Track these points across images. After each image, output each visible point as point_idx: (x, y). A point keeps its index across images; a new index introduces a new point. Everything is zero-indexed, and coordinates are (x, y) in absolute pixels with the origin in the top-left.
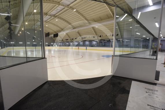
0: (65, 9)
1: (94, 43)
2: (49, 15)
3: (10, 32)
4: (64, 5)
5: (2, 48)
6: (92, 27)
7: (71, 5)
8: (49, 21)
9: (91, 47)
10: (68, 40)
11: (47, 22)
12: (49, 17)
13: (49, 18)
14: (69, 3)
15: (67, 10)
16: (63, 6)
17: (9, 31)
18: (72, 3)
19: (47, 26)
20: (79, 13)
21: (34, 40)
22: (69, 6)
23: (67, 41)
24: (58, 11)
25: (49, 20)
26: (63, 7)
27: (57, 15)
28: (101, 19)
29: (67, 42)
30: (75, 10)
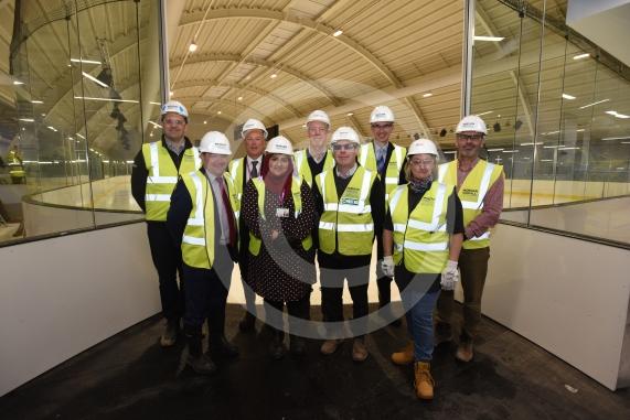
0: (302, 35)
2: (246, 62)
3: (119, 127)
4: (300, 15)
6: (408, 98)
7: (325, 17)
8: (250, 81)
11: (240, 87)
12: (249, 66)
13: (247, 71)
14: (317, 9)
15: (312, 35)
16: (297, 20)
17: (116, 123)
18: (330, 6)
19: (240, 98)
20: (357, 43)
22: (319, 20)
24: (280, 41)
25: (248, 78)
26: (295, 26)
27: (275, 56)
28: (446, 62)
30: (338, 33)
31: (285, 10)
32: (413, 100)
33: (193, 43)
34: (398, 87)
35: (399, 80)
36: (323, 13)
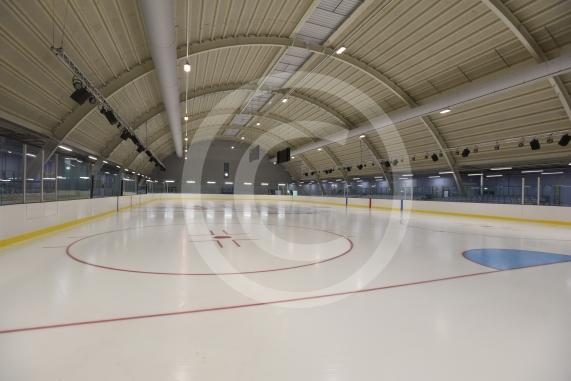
0: (313, 59)
1: (439, 183)
2: (262, 89)
4: (307, 40)
5: (92, 197)
6: (424, 118)
7: (332, 40)
9: (423, 199)
11: (260, 115)
14: (323, 32)
15: (320, 59)
16: (304, 45)
18: (336, 29)
19: (258, 124)
20: (367, 65)
21: (226, 175)
22: (326, 44)
23: (329, 175)
26: (305, 52)
28: (467, 76)
30: (341, 51)
31: (292, 36)
32: (429, 119)
33: (187, 63)
34: (412, 107)
35: (414, 100)
36: (329, 36)
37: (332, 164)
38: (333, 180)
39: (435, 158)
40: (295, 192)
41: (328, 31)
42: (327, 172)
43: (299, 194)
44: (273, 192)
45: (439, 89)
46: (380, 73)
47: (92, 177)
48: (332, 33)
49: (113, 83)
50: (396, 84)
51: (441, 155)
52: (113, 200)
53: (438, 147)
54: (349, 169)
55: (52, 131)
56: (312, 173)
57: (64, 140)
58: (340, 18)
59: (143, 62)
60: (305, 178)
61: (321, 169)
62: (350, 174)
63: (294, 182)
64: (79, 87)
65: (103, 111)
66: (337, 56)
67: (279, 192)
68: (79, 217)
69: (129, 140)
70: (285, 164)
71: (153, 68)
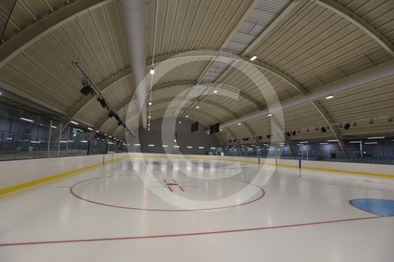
1: (328, 147)
6: (314, 102)
7: (247, 51)
10: (247, 139)
18: (250, 44)
20: (271, 67)
22: (244, 55)
23: (246, 142)
24: (220, 70)
27: (218, 80)
28: (344, 73)
29: (246, 145)
30: (254, 58)
32: (318, 102)
33: (152, 69)
34: (305, 94)
35: (306, 90)
36: (245, 49)
37: (248, 134)
38: (250, 145)
39: (324, 130)
40: (222, 154)
41: (244, 46)
42: (245, 140)
43: (225, 155)
44: (207, 153)
45: (324, 82)
46: (281, 72)
47: (89, 141)
48: (247, 48)
49: (106, 82)
50: (293, 79)
51: (328, 128)
52: (100, 157)
53: (326, 123)
54: (260, 138)
55: (67, 112)
56: (235, 141)
57: (74, 118)
58: (253, 37)
59: (125, 69)
60: (229, 144)
61: (241, 138)
62: (261, 141)
63: (222, 146)
64: (86, 85)
65: (99, 100)
66: (250, 62)
67: (211, 153)
68: (79, 167)
69: (114, 118)
70: (216, 134)
71: (131, 72)
